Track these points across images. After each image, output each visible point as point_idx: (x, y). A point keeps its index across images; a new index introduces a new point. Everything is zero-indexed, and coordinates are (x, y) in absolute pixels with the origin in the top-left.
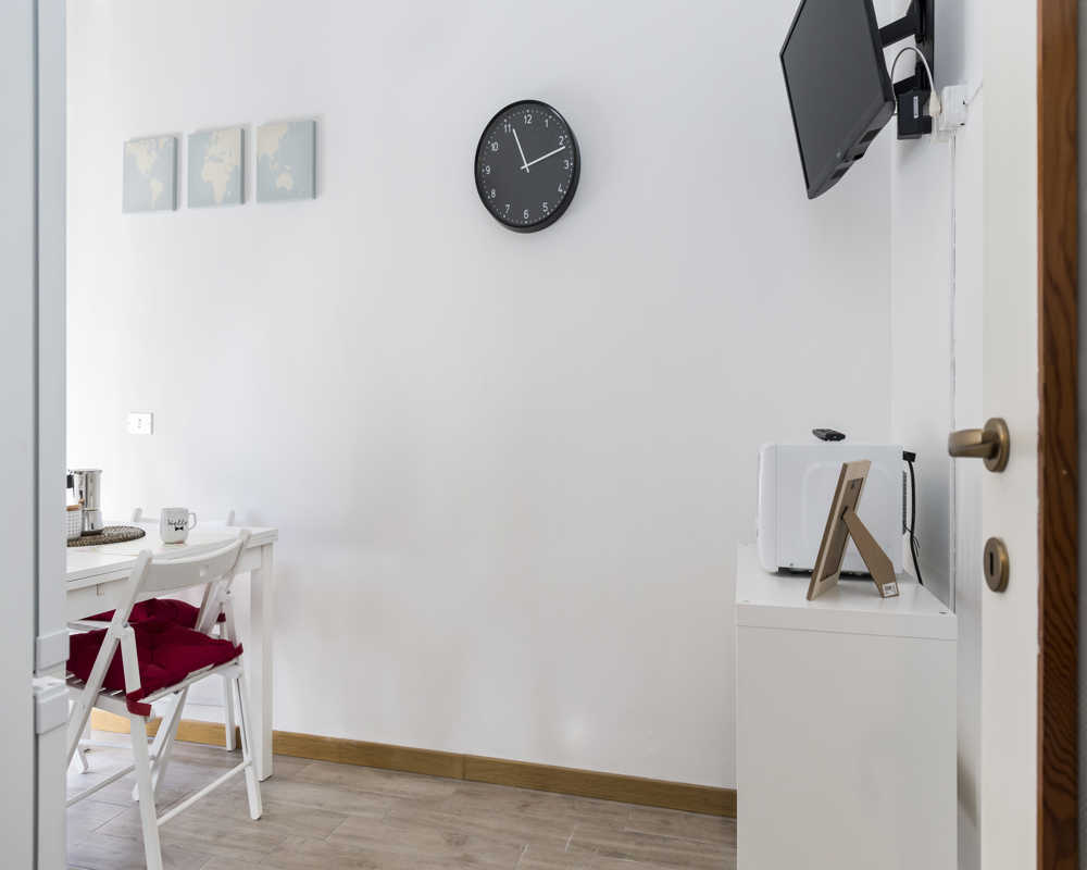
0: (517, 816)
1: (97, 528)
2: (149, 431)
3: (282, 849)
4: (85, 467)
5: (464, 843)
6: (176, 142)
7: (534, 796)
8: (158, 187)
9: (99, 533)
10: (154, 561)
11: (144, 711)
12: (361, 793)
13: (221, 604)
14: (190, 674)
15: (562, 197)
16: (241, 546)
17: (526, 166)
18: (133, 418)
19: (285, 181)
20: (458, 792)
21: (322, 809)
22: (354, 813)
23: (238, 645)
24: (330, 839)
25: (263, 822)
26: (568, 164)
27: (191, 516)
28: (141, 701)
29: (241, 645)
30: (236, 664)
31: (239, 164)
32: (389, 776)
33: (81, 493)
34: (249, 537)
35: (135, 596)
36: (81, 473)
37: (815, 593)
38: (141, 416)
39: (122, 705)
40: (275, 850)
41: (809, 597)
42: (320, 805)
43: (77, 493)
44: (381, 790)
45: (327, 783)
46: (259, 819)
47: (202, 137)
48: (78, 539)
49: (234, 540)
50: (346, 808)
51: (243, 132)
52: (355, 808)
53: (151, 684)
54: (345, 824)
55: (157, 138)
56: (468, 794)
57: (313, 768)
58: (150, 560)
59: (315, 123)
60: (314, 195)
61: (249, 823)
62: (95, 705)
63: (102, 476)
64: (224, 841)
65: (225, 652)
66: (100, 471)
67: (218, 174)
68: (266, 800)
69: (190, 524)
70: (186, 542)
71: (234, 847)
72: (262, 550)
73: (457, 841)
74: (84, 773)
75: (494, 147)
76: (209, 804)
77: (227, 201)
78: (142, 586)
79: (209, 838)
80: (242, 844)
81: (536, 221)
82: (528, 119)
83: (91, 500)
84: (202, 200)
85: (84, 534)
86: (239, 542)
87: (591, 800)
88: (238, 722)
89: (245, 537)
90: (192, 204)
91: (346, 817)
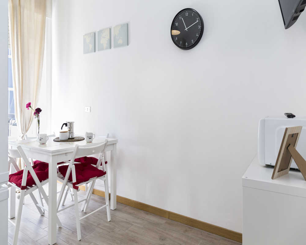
0: (182, 234)
1: (73, 137)
2: (89, 112)
3: (113, 232)
4: (70, 121)
5: (164, 240)
6: (95, 34)
7: (190, 228)
8: (91, 46)
9: (73, 138)
10: (79, 148)
11: (77, 188)
12: (138, 218)
13: (101, 160)
14: (90, 179)
15: (198, 38)
16: (106, 144)
17: (186, 29)
18: (86, 108)
19: (120, 42)
20: (166, 223)
21: (127, 221)
22: (135, 224)
23: (105, 172)
24: (127, 231)
25: (110, 222)
26: (200, 27)
27: (94, 135)
28: (76, 185)
29: (106, 172)
30: (104, 177)
31: (109, 38)
32: (147, 214)
33: (69, 128)
34: (108, 141)
35: (75, 157)
36: (69, 123)
37: (274, 177)
38: (88, 107)
39: (72, 185)
40: (111, 232)
41: (273, 178)
42: (127, 220)
43: (68, 127)
44: (144, 218)
45: (130, 214)
46: (110, 221)
47: (101, 32)
48: (67, 140)
49: (103, 142)
50: (133, 222)
51: (110, 29)
52: (136, 223)
53: (79, 181)
54: (132, 227)
55: (90, 33)
56: (169, 224)
57: (127, 209)
58: (78, 147)
59: (127, 24)
60: (128, 45)
61: (107, 222)
62: (67, 185)
63: (74, 123)
64: (100, 226)
65: (101, 173)
66: (74, 122)
67: (104, 41)
68: (112, 216)
69: (93, 137)
70: (92, 142)
71: (102, 229)
72: (113, 145)
73: (162, 239)
74: (72, 201)
75: (177, 24)
76: (99, 215)
77: (106, 49)
78: (76, 154)
79: (96, 225)
80: (104, 228)
81: (189, 46)
82: (187, 14)
83: (71, 129)
84: (101, 49)
85: (69, 139)
86: (105, 143)
87: (208, 232)
88: (110, 192)
89: (106, 142)
90: (98, 50)
91: (133, 225)
